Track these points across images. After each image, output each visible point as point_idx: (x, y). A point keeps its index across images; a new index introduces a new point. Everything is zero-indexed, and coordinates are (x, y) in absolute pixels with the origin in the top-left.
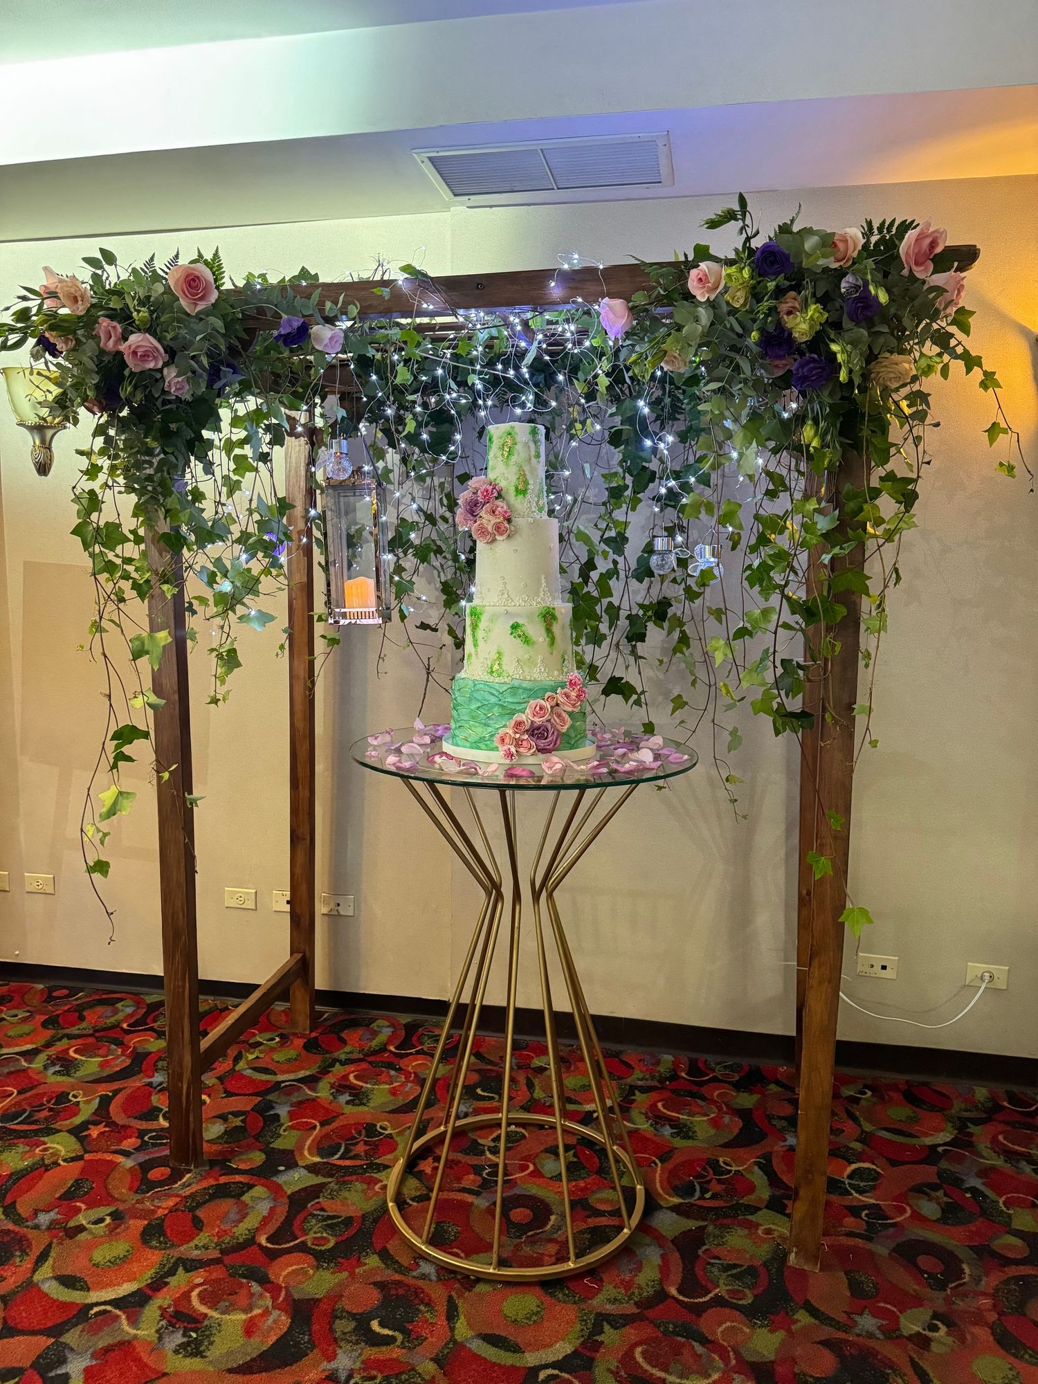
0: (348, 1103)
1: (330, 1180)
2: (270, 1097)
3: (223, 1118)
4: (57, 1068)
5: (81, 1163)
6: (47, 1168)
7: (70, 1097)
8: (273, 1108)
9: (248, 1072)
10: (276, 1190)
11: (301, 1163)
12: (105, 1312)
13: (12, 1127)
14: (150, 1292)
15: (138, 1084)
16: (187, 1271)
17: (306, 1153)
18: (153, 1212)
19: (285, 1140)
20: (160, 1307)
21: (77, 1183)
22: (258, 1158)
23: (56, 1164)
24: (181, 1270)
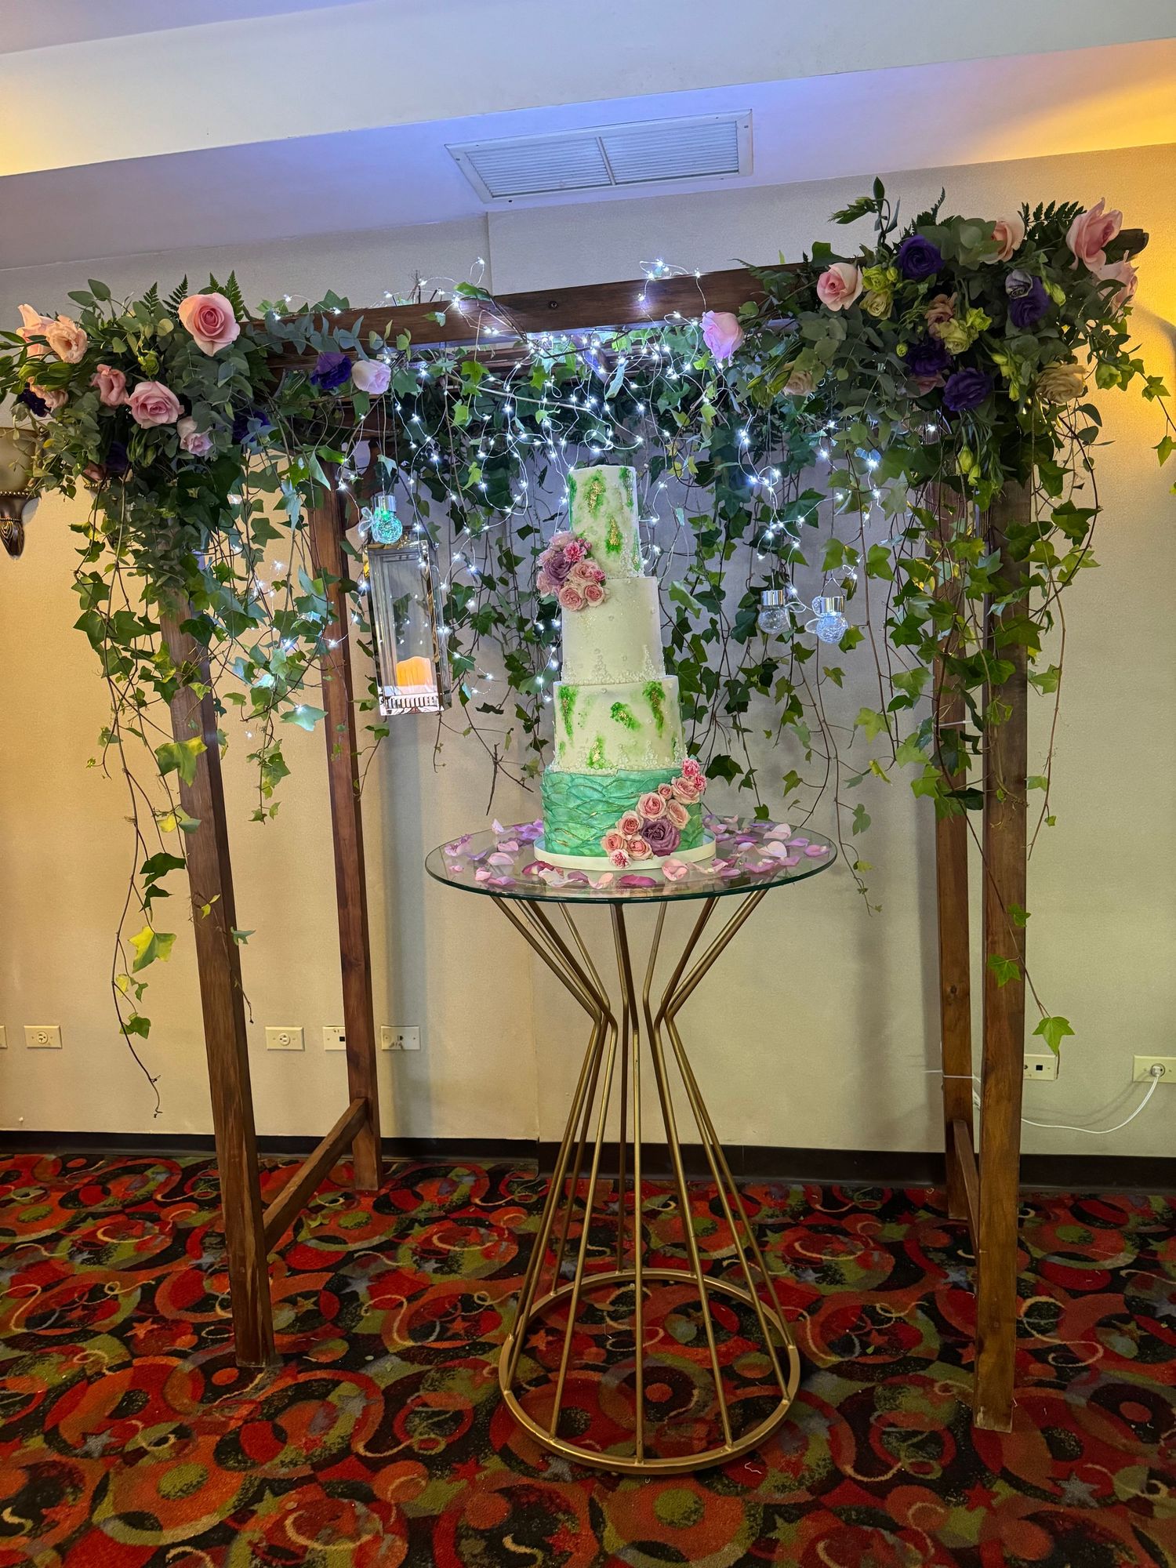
0: (435, 1271)
1: (428, 1367)
2: (341, 1272)
3: (292, 1301)
4: (86, 1256)
5: (130, 1370)
6: (90, 1381)
7: (106, 1290)
8: (348, 1285)
9: (313, 1244)
10: (367, 1385)
11: (391, 1351)
12: (184, 1554)
13: (41, 1333)
14: (234, 1525)
15: (184, 1268)
16: (276, 1494)
17: (395, 1336)
18: (225, 1424)
19: (369, 1321)
20: (250, 1543)
21: (129, 1397)
22: (339, 1348)
23: (101, 1374)
24: (268, 1494)
